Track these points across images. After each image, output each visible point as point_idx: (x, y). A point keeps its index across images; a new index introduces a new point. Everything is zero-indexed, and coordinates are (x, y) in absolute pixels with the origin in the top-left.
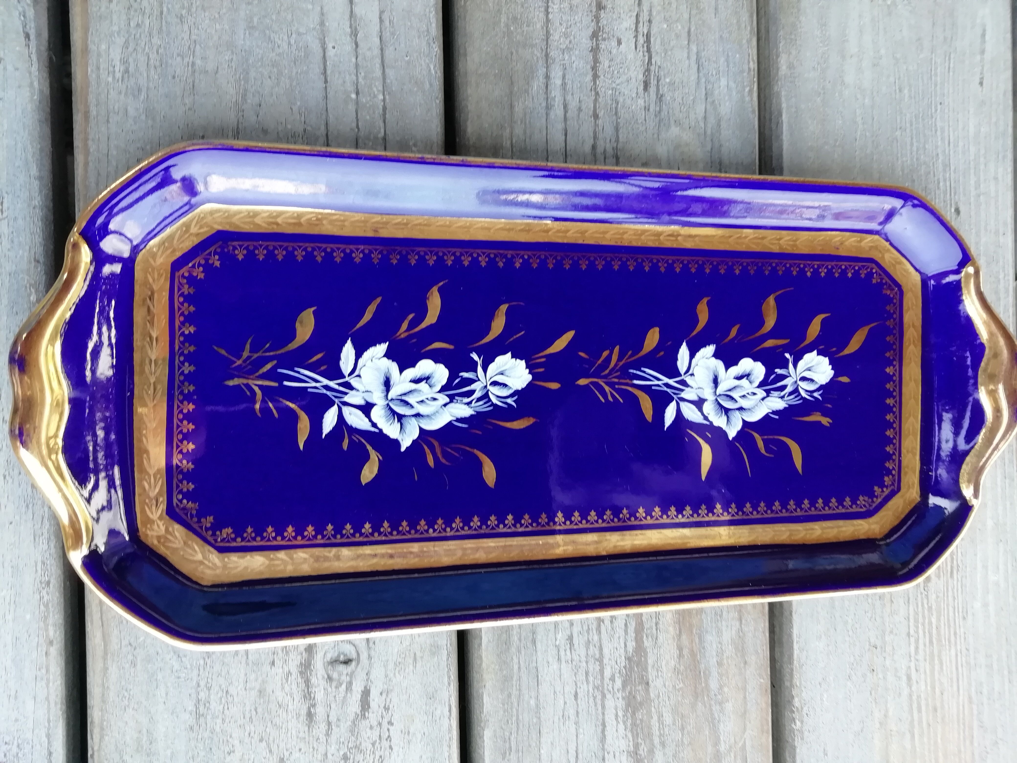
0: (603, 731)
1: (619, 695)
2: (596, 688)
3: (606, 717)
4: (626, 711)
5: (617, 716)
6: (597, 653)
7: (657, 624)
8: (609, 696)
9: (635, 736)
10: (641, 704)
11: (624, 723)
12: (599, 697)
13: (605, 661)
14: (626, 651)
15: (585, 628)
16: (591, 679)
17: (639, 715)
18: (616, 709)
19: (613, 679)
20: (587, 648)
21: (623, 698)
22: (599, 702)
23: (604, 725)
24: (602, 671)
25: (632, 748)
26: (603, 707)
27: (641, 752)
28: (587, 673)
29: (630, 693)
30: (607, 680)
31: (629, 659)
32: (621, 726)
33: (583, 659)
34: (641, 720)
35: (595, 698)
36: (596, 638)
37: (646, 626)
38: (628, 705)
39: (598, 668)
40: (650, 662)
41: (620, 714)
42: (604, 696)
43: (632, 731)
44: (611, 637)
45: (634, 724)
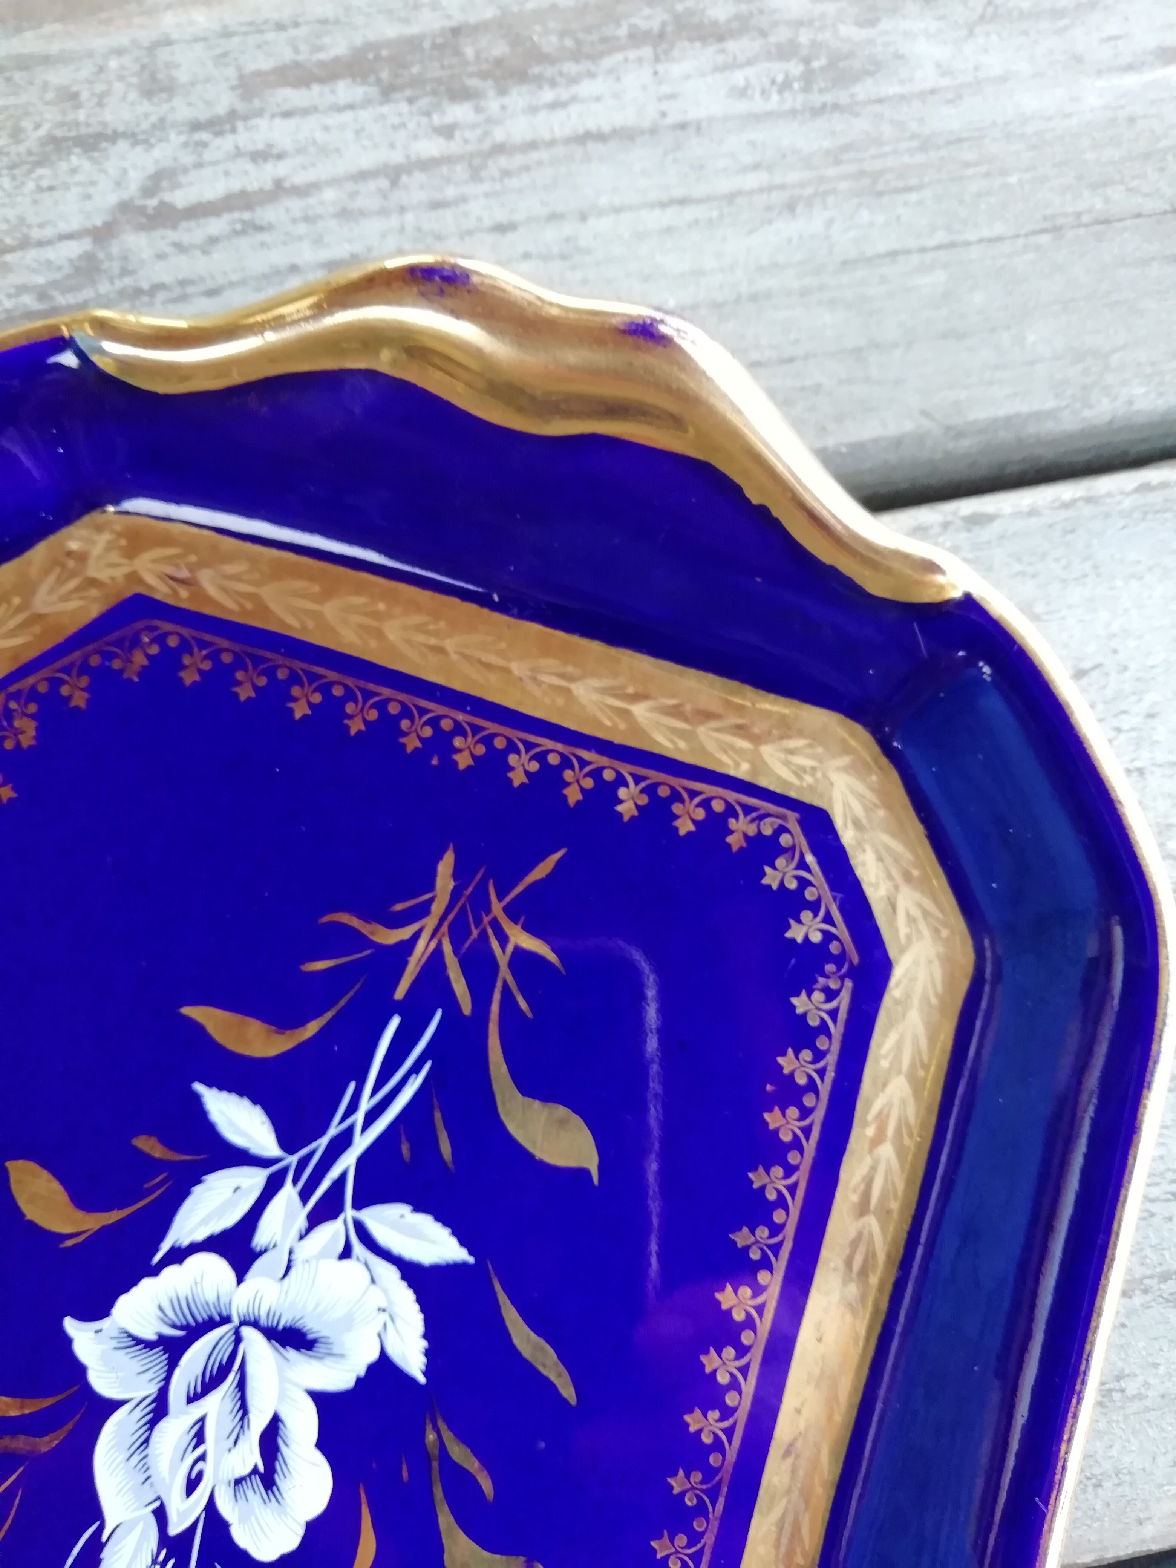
0: (600, 137)
1: (493, 104)
2: (475, 175)
3: (558, 133)
4: (539, 81)
5: (555, 105)
6: (372, 185)
7: (280, 27)
8: (499, 135)
9: (610, 45)
10: (515, 41)
11: (573, 80)
12: (503, 161)
13: (397, 157)
14: (367, 103)
15: (302, 228)
16: (451, 192)
17: (550, 43)
18: (533, 110)
19: (447, 131)
20: (363, 214)
21: (502, 92)
22: (519, 159)
23: (585, 138)
24: (426, 165)
25: (647, 51)
26: (532, 145)
27: (655, 25)
28: (437, 205)
29: (484, 75)
30: (455, 147)
31: (387, 92)
32: (585, 88)
33: (394, 221)
34: (562, 34)
35: (506, 173)
36: (329, 195)
37: (288, 56)
38: (521, 76)
39: (420, 177)
40: (391, 31)
41: (548, 95)
42: (500, 149)
43: (594, 58)
44: (324, 151)
45: (577, 56)
